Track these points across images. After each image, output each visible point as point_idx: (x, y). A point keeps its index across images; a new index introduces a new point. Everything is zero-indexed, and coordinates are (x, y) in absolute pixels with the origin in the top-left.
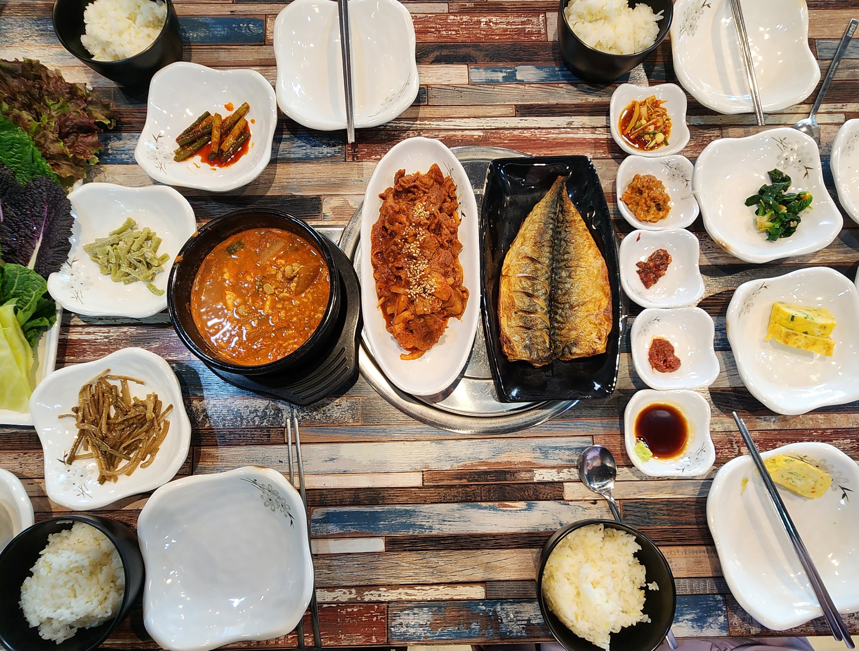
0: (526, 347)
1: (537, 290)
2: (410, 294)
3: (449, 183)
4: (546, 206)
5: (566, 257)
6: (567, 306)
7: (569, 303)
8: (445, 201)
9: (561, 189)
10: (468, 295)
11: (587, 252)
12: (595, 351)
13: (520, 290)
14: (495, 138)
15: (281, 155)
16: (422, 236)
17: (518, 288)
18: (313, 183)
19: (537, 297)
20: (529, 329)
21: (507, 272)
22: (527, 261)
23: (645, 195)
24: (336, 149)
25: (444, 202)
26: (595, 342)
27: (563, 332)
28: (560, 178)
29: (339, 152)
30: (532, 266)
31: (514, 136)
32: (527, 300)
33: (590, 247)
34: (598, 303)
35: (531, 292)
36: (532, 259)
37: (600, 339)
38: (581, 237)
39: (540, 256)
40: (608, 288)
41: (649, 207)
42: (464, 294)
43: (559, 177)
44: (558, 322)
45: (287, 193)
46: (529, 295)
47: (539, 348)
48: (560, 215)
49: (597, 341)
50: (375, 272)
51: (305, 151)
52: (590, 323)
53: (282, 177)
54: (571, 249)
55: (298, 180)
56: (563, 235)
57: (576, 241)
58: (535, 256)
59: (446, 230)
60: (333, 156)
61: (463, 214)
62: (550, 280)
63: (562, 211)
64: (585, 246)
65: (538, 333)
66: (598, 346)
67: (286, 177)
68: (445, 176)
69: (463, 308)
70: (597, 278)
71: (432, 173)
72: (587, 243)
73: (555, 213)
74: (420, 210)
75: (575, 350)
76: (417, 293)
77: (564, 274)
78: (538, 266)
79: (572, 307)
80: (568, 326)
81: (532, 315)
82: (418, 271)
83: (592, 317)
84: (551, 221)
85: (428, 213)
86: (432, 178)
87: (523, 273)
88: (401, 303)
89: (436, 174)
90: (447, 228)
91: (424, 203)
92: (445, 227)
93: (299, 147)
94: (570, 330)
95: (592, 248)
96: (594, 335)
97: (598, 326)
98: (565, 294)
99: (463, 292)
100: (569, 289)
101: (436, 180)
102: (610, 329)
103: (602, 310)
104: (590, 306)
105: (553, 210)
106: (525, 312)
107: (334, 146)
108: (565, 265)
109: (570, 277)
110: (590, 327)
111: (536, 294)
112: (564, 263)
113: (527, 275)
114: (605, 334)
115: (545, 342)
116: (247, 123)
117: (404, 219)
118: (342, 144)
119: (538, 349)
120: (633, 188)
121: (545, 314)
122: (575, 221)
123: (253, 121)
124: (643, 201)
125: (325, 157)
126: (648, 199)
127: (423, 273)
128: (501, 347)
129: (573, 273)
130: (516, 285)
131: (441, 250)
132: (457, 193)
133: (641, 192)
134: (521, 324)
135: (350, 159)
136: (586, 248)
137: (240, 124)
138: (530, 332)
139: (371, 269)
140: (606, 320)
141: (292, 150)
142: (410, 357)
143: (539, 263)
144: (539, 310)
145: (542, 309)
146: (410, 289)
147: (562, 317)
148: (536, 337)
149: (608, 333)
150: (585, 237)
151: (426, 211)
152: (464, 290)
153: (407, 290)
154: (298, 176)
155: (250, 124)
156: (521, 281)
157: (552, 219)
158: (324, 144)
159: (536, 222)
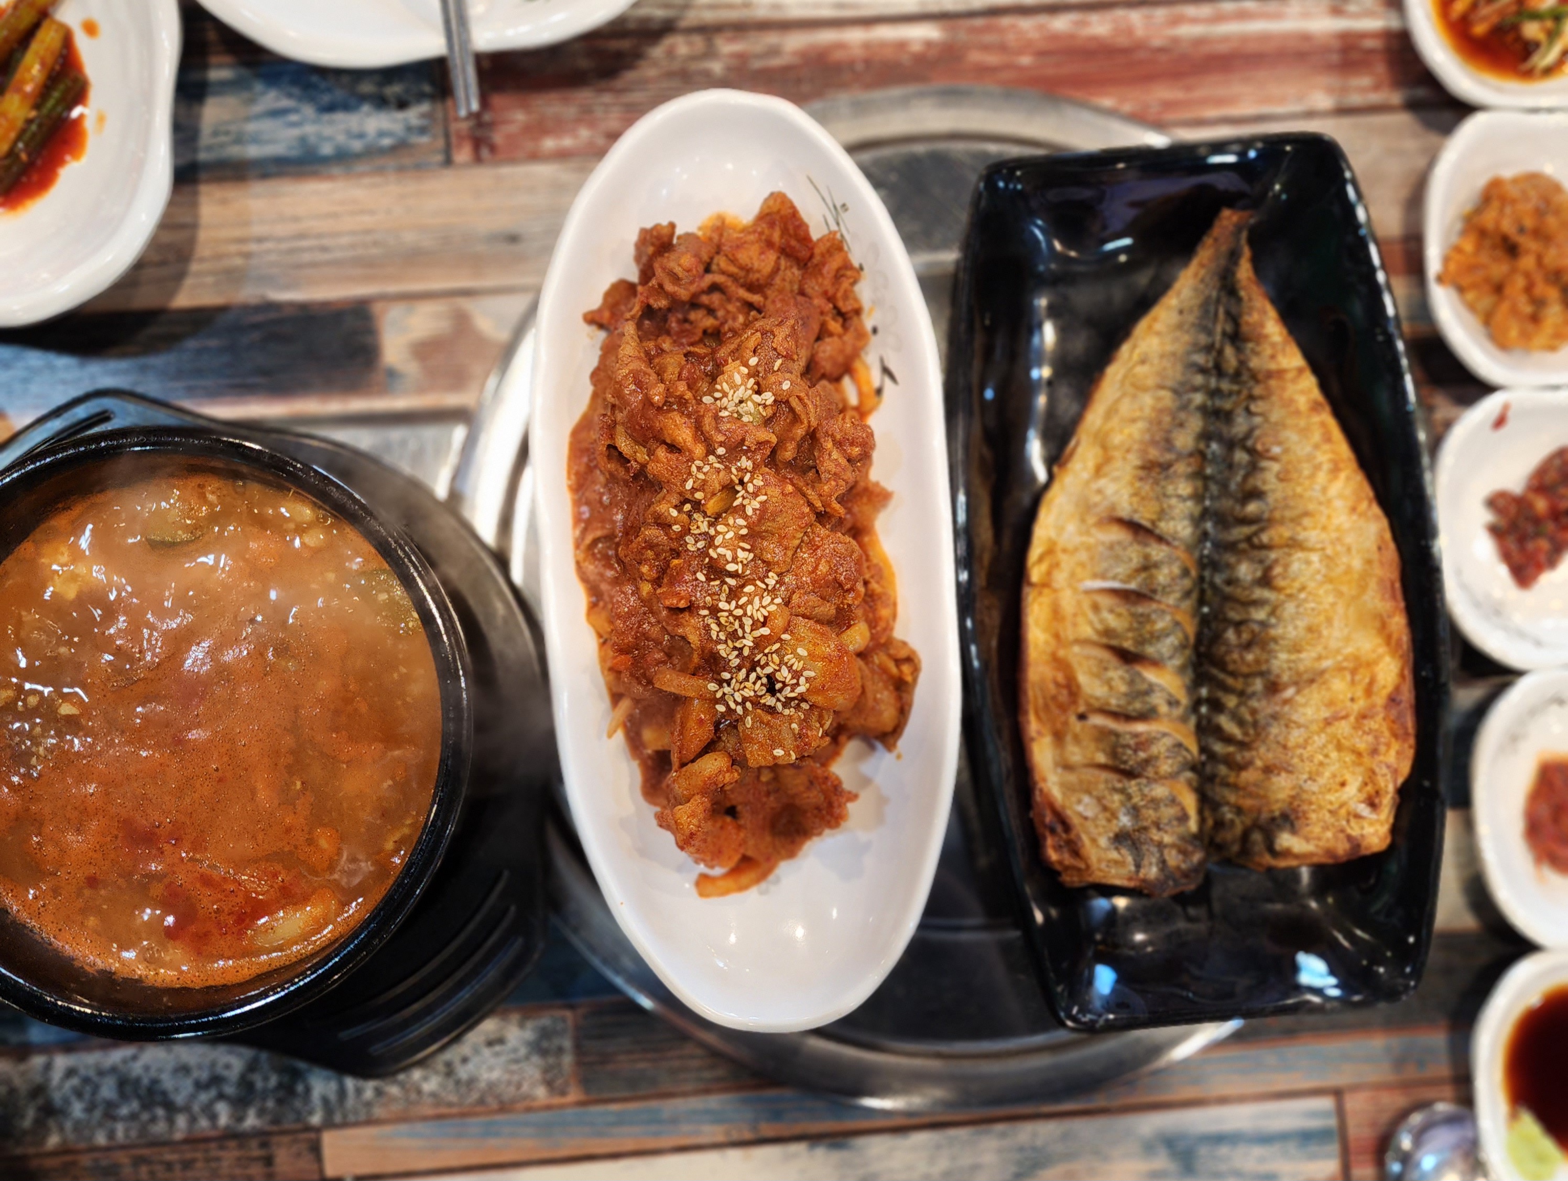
0: (1120, 838)
1: (1156, 637)
2: (722, 701)
3: (834, 264)
4: (1180, 326)
5: (1252, 508)
6: (1258, 685)
7: (1261, 674)
8: (822, 334)
9: (1234, 256)
10: (916, 670)
11: (1324, 490)
12: (1355, 844)
13: (1095, 637)
14: (986, 48)
15: (209, 148)
16: (755, 495)
17: (1087, 631)
18: (338, 255)
19: (1155, 663)
20: (1130, 774)
21: (1049, 573)
22: (1117, 534)
23: (1527, 262)
24: (414, 115)
25: (819, 338)
26: (1358, 816)
27: (1248, 776)
28: (1228, 218)
29: (422, 130)
30: (1134, 554)
31: (1055, 37)
32: (1118, 674)
33: (1335, 470)
34: (1363, 677)
35: (1132, 649)
36: (1133, 527)
37: (1372, 804)
38: (1304, 432)
39: (1162, 514)
40: (1399, 623)
41: (1539, 303)
42: (906, 669)
43: (1226, 213)
44: (1228, 739)
45: (248, 294)
46: (1127, 657)
47: (1167, 839)
48: (1229, 352)
49: (1364, 810)
50: (593, 606)
51: (295, 132)
52: (1339, 747)
53: (225, 233)
54: (1269, 478)
55: (284, 246)
56: (1240, 425)
57: (1286, 451)
58: (1144, 517)
59: (835, 455)
60: (400, 147)
61: (886, 371)
62: (1195, 595)
63: (1237, 337)
64: (1317, 467)
65: (1160, 791)
66: (1368, 830)
67: (238, 233)
68: (816, 233)
69: (903, 711)
70: (1363, 588)
71: (772, 225)
72: (1323, 457)
73: (1209, 348)
74: (741, 393)
75: (1286, 840)
76: (745, 699)
77: (1245, 571)
78: (1157, 552)
79: (1273, 688)
80: (1262, 755)
81: (1140, 727)
82: (748, 622)
83: (1343, 728)
84: (1199, 379)
85: (768, 397)
86: (770, 244)
87: (1103, 577)
88: (692, 724)
89: (785, 231)
90: (839, 444)
91: (753, 361)
92: (829, 445)
93: (276, 113)
94: (1268, 770)
95: (1343, 475)
96: (1352, 790)
97: (1366, 760)
98: (1248, 646)
99: (898, 662)
100: (1264, 624)
101: (785, 252)
102: (1405, 768)
103: (1380, 699)
104: (1339, 686)
105: (1203, 339)
106: (1115, 715)
107: (402, 105)
108: (1249, 539)
109: (1266, 581)
110: (1336, 763)
111: (1150, 650)
112: (1246, 530)
113: (1116, 585)
114: (1389, 786)
115: (1183, 818)
116: (67, 41)
117: (683, 434)
118: (432, 97)
119: (1160, 846)
120: (1482, 233)
121: (1184, 719)
122: (1280, 374)
123: (90, 28)
124: (1520, 282)
125: (372, 153)
126: (1539, 279)
127: (765, 631)
128: (1035, 845)
129: (1277, 570)
130: (1080, 620)
131: (823, 532)
132: (864, 292)
133: (1511, 249)
134: (1101, 758)
135: (463, 155)
136: (1322, 477)
137: (46, 41)
138: (1132, 786)
139: (580, 598)
140: (1395, 736)
141: (251, 127)
142: (730, 883)
143: (1160, 539)
144: (1164, 709)
145: (1172, 703)
146: (720, 682)
147: (1241, 723)
148: (1155, 803)
149: (1400, 780)
150: (1317, 436)
151: (759, 392)
152: (903, 654)
153: (712, 686)
154: (281, 230)
155: (82, 42)
156: (1096, 608)
157: (1203, 370)
158: (363, 98)
159: (1145, 389)
